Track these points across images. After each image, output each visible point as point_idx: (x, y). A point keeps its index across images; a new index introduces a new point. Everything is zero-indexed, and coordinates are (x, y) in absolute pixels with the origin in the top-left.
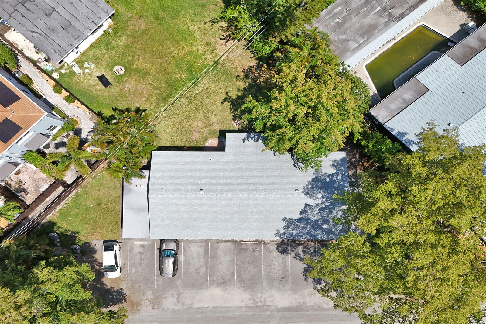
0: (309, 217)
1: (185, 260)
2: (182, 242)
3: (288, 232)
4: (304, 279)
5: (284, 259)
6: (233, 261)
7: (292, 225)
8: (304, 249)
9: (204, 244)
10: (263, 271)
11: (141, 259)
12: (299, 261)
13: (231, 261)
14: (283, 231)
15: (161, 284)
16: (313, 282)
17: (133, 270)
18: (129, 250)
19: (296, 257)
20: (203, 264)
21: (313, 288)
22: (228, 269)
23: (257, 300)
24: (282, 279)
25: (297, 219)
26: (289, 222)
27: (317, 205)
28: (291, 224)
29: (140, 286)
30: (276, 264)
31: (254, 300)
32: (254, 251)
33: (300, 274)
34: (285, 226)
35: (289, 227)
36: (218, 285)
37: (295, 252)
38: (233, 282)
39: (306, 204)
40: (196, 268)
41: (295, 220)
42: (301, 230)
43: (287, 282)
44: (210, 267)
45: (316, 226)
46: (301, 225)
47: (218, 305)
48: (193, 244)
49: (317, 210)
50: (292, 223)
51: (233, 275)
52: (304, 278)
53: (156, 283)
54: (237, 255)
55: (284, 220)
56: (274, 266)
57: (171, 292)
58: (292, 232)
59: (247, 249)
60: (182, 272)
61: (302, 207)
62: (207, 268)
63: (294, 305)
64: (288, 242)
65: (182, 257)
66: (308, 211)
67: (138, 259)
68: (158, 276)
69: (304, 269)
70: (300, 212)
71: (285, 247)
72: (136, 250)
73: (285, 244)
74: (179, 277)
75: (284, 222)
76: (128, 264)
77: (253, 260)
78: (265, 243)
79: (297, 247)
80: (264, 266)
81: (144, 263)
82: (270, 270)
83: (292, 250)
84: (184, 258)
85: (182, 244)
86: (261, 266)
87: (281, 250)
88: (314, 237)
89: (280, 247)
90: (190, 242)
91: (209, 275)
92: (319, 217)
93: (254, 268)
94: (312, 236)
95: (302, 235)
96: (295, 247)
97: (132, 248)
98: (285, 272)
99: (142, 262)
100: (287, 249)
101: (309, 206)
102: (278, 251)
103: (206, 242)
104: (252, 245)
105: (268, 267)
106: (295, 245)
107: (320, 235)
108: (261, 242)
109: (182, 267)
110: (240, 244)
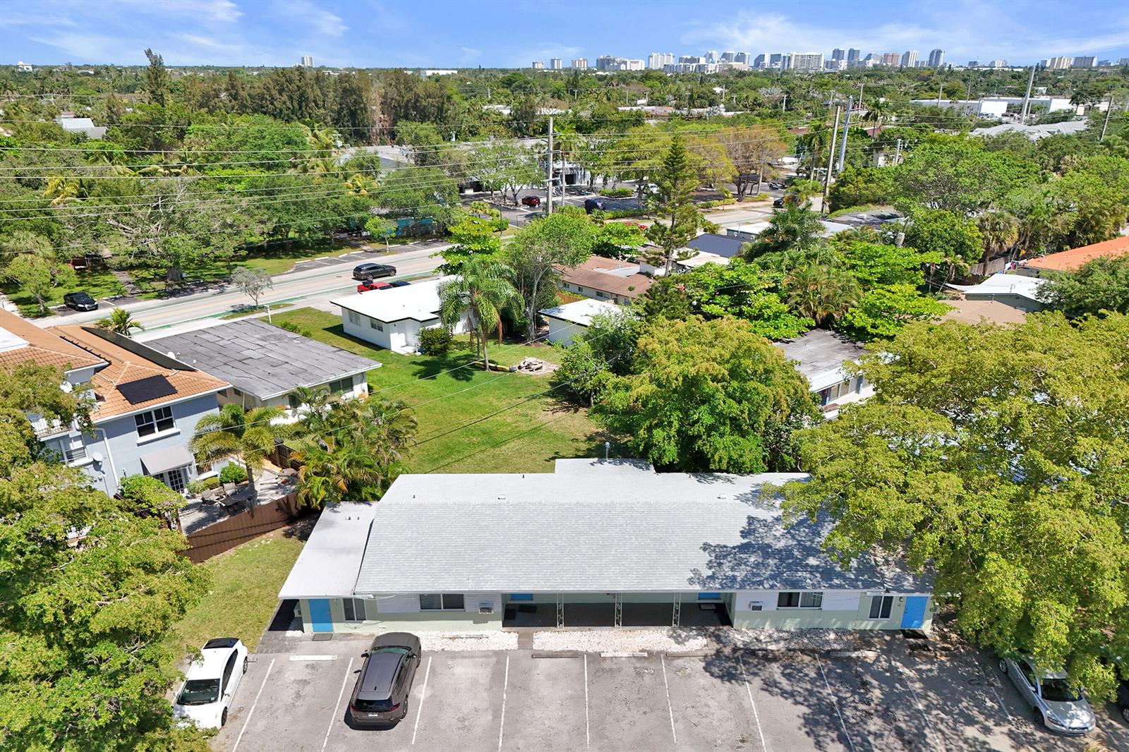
0: (766, 542)
1: (431, 696)
2: (429, 656)
3: (722, 574)
4: (813, 744)
5: (731, 693)
6: (577, 699)
7: (729, 559)
8: (788, 671)
9: (494, 659)
10: (676, 721)
11: (298, 695)
12: (780, 697)
13: (571, 698)
14: (710, 573)
17: (261, 725)
18: (269, 676)
19: (770, 689)
20: (486, 705)
22: (563, 719)
24: (740, 744)
25: (738, 547)
26: (720, 554)
27: (778, 519)
28: (725, 557)
30: (712, 703)
32: (639, 674)
33: (796, 730)
34: (711, 561)
35: (722, 564)
37: (763, 678)
39: (749, 518)
40: (461, 715)
41: (734, 548)
42: (754, 570)
44: (506, 712)
45: (790, 561)
46: (752, 559)
48: (460, 661)
49: (779, 530)
50: (729, 555)
51: (579, 732)
52: (811, 740)
54: (591, 683)
55: (705, 549)
56: (706, 709)
58: (731, 573)
59: (619, 670)
60: (416, 726)
61: (744, 523)
62: (496, 715)
64: (736, 655)
65: (424, 691)
66: (760, 530)
67: (288, 696)
68: (335, 738)
69: (804, 718)
70: (742, 532)
71: (730, 667)
72: (290, 676)
73: (728, 658)
74: (406, 739)
75: (707, 552)
76: (253, 708)
77: (640, 696)
78: (670, 657)
79: (764, 666)
80: (675, 708)
81: (302, 705)
82: (695, 720)
83: (751, 671)
84: (430, 692)
85: (430, 661)
86: (665, 710)
87: (721, 673)
88: (795, 584)
89: (714, 666)
90: (454, 655)
91: (501, 735)
92: (791, 542)
93: (645, 713)
94: (787, 582)
95: (760, 581)
96: (759, 667)
97: (279, 672)
98: (746, 725)
99: (297, 704)
100: (736, 669)
101: (759, 521)
102: (712, 675)
103: (500, 655)
104: (633, 660)
105: (690, 712)
106: (755, 661)
107: (808, 581)
108: (659, 653)
109: (419, 715)
110: (595, 658)
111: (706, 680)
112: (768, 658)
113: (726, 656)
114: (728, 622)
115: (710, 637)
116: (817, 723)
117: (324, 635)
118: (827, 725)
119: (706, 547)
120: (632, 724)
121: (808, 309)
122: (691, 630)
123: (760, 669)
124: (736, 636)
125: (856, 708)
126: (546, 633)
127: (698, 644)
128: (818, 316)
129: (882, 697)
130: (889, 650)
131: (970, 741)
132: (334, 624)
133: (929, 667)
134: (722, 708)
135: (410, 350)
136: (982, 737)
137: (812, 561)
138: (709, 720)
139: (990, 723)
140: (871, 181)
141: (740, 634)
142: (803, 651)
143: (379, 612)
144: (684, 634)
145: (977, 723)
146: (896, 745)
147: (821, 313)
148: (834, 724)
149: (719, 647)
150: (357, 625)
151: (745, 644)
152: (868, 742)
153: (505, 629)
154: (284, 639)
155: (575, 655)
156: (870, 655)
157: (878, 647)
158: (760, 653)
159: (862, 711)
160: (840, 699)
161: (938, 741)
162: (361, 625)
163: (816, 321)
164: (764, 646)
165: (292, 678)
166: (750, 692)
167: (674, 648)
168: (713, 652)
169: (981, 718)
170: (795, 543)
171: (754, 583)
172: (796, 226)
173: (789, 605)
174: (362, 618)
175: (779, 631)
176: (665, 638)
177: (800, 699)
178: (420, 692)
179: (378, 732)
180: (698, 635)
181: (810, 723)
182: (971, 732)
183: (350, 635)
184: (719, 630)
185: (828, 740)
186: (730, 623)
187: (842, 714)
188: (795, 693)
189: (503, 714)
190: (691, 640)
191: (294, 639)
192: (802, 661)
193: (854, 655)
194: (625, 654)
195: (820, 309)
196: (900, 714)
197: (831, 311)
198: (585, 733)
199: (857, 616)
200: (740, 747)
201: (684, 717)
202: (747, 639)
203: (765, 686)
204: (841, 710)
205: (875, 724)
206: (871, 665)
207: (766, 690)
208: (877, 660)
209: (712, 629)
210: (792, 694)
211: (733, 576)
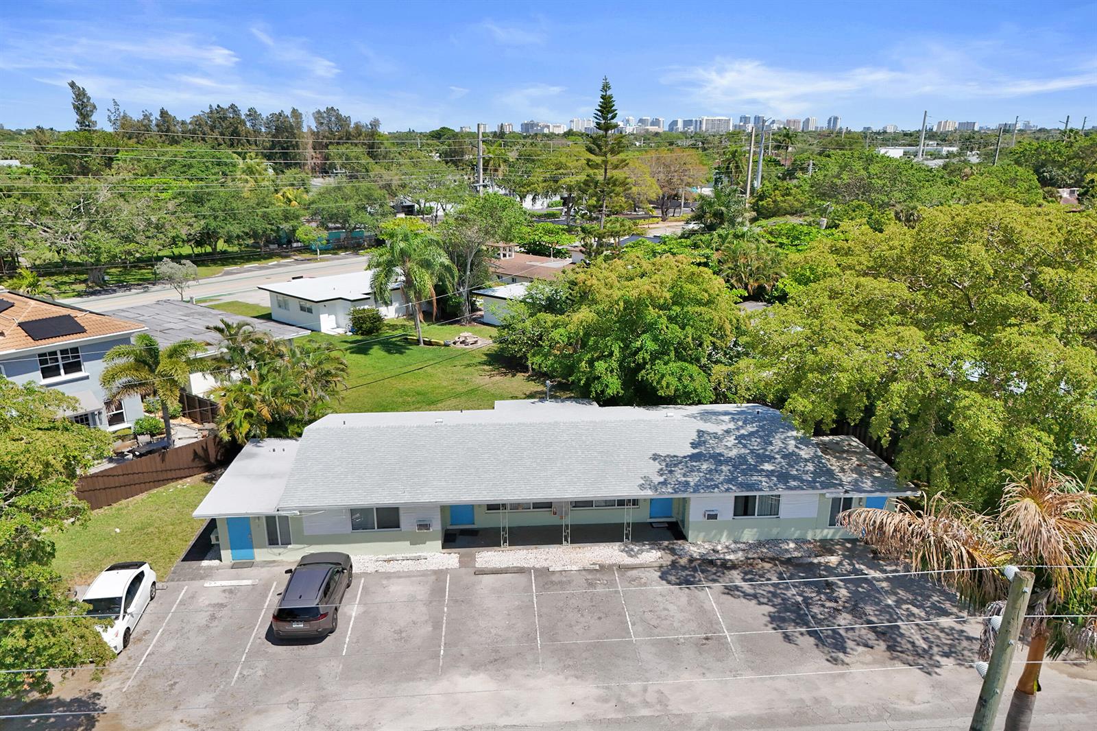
0: (718, 452)
1: (364, 612)
2: (361, 577)
3: (674, 480)
4: (782, 639)
5: (691, 598)
6: (526, 609)
7: (680, 467)
8: (749, 576)
9: (433, 578)
10: (633, 624)
11: (213, 617)
12: (742, 599)
13: (518, 608)
14: (661, 479)
15: (260, 673)
16: (817, 645)
17: (169, 646)
18: (180, 601)
19: (732, 593)
20: (425, 618)
21: (828, 660)
22: (510, 627)
23: (631, 700)
24: (704, 641)
25: (688, 456)
26: (670, 463)
27: (728, 432)
28: (676, 465)
29: (175, 683)
31: (619, 700)
32: (591, 585)
33: (763, 627)
34: (661, 469)
35: (674, 471)
36: (476, 667)
37: (724, 583)
38: (529, 657)
39: (698, 431)
40: (397, 628)
41: (685, 457)
42: (708, 476)
43: (728, 649)
44: (447, 623)
45: (744, 467)
46: (705, 466)
47: (474, 722)
48: (395, 580)
49: (731, 441)
50: (681, 462)
51: (529, 638)
52: (779, 635)
53: (240, 673)
54: (539, 594)
55: (654, 459)
56: (665, 613)
57: (289, 695)
58: (684, 479)
59: (570, 582)
60: (347, 639)
61: (694, 436)
62: (437, 625)
63: (783, 708)
64: (693, 565)
65: (355, 608)
66: (711, 441)
67: (202, 618)
68: (255, 653)
69: (770, 616)
70: (691, 443)
71: (687, 575)
72: (203, 601)
73: (684, 568)
74: (336, 652)
75: (657, 461)
76: (161, 631)
77: (594, 604)
78: (622, 568)
79: (724, 573)
80: (633, 613)
81: (217, 626)
82: (654, 622)
83: (710, 578)
84: (362, 609)
85: (362, 581)
86: (622, 615)
87: (678, 581)
88: (750, 487)
89: (671, 575)
90: (388, 576)
91: (443, 644)
92: (743, 451)
93: (600, 618)
94: (742, 486)
95: (715, 485)
96: (718, 574)
97: (192, 597)
98: (709, 625)
99: (211, 625)
100: (694, 577)
101: (709, 434)
102: (669, 582)
103: (440, 574)
104: (584, 573)
105: (648, 616)
106: (714, 570)
107: (764, 484)
108: (611, 567)
109: (350, 629)
110: (543, 573)
111: (664, 587)
112: (726, 566)
113: (681, 566)
114: (682, 536)
115: (664, 550)
116: (783, 620)
117: (244, 563)
118: (794, 621)
119: (655, 457)
120: (587, 628)
121: (740, 280)
122: (644, 545)
123: (719, 576)
124: (692, 548)
125: (823, 606)
126: (489, 553)
127: (651, 556)
128: (749, 287)
129: (849, 595)
130: (851, 555)
131: (946, 630)
132: (255, 550)
133: (894, 568)
134: (682, 611)
135: (341, 331)
136: (958, 627)
137: (767, 467)
138: (668, 622)
139: (965, 614)
140: (788, 195)
141: (696, 546)
142: (762, 560)
143: (305, 534)
144: (636, 549)
145: (951, 614)
146: (869, 636)
147: (753, 284)
148: (801, 620)
149: (674, 558)
150: (281, 550)
151: (702, 555)
152: (841, 635)
153: (445, 551)
154: (200, 568)
155: (521, 571)
156: (833, 560)
157: (840, 553)
158: (719, 562)
159: (830, 608)
160: (806, 599)
161: (913, 631)
162: (286, 550)
163: (748, 292)
164: (722, 556)
165: (207, 603)
166: (710, 595)
167: (627, 560)
168: (669, 563)
169: (955, 610)
170: (749, 451)
171: (708, 487)
172: (723, 208)
173: (745, 514)
174: (287, 543)
175: (735, 542)
176: (617, 553)
177: (765, 600)
178: (351, 610)
179: (304, 647)
180: (651, 549)
181: (777, 620)
182: (945, 622)
183: (274, 561)
184: (673, 544)
185: (797, 634)
186: (684, 538)
187: (810, 611)
188: (758, 595)
189: (444, 626)
190: (644, 553)
191: (211, 568)
192: (763, 567)
193: (816, 561)
194: (575, 568)
195: (751, 281)
196: (869, 609)
197: (762, 281)
198: (536, 639)
199: (816, 525)
200: (705, 644)
201: (642, 620)
202: (703, 551)
203: (727, 591)
204: (807, 607)
205: (844, 619)
206: (835, 568)
207: (728, 594)
208: (840, 563)
209: (666, 543)
210: (755, 596)
211: (686, 481)
